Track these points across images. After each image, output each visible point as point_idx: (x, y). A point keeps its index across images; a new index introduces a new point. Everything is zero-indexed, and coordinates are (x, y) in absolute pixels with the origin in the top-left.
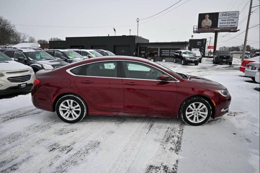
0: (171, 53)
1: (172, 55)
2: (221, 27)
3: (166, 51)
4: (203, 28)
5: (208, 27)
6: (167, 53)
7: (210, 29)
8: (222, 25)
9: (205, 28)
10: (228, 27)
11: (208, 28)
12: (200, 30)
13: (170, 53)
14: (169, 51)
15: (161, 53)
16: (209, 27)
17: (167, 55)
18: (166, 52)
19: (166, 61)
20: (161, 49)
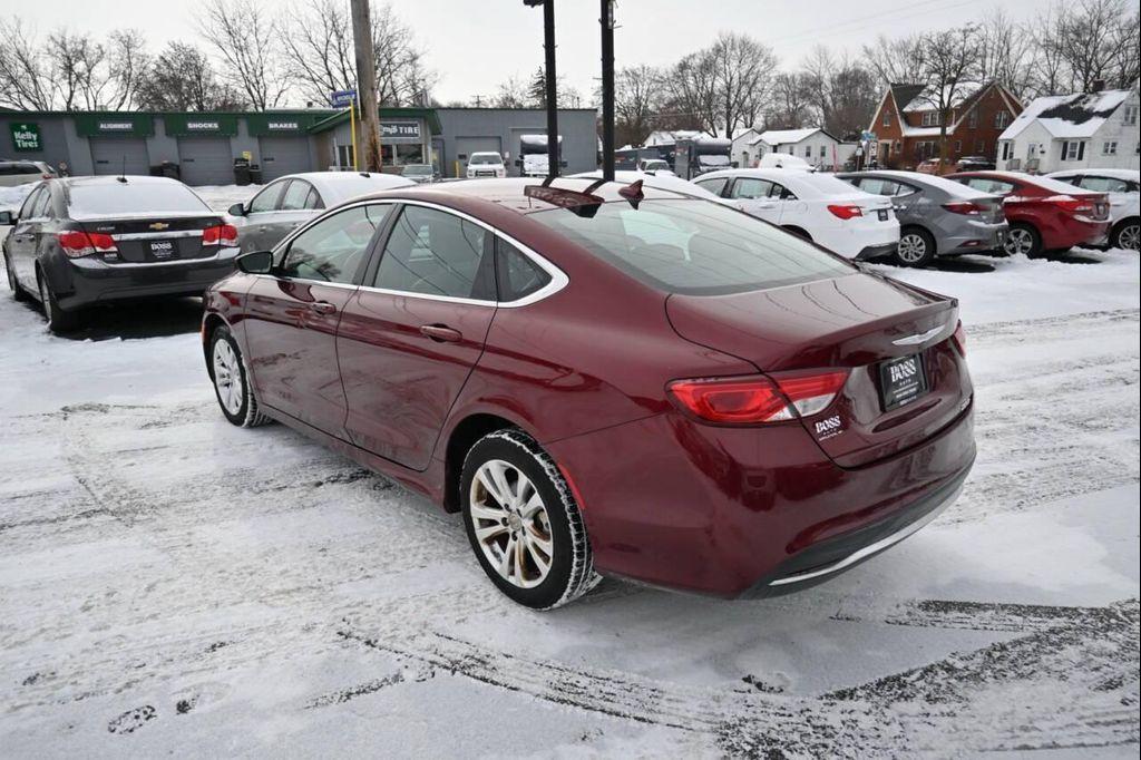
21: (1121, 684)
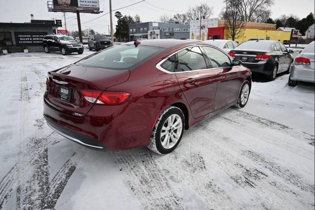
0: (34, 39)
1: (37, 42)
2: (82, 6)
3: (26, 36)
4: (61, 5)
5: (67, 4)
6: (28, 39)
7: (70, 8)
8: (82, 3)
9: (63, 5)
10: (90, 6)
11: (67, 7)
12: (57, 7)
13: (32, 39)
14: (30, 36)
15: (18, 39)
16: (69, 5)
17: (29, 42)
18: (25, 38)
19: (29, 52)
20: (16, 34)
21: (18, 192)
